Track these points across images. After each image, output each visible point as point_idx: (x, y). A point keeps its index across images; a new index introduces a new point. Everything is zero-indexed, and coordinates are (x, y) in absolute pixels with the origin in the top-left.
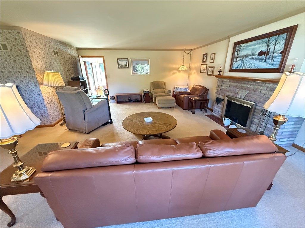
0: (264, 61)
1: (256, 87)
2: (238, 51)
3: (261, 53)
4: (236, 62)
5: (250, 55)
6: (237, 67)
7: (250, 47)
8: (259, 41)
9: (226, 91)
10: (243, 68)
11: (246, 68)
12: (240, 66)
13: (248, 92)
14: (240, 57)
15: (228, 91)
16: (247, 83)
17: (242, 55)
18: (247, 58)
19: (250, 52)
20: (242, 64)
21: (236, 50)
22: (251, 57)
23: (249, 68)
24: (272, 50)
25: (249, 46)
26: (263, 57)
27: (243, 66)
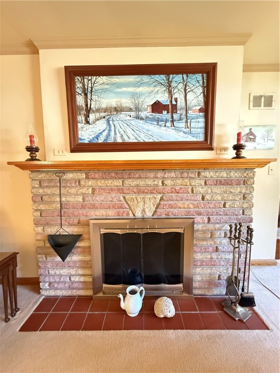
0: (169, 124)
1: (179, 181)
2: (86, 95)
3: (157, 107)
4: (88, 122)
5: (130, 110)
6: (97, 137)
7: (124, 89)
8: (145, 78)
9: (83, 207)
10: (115, 139)
11: (127, 140)
12: (105, 134)
13: (159, 196)
14: (98, 110)
15: (94, 207)
16: (152, 175)
17: (104, 106)
18: (123, 116)
19: (126, 102)
20: (110, 130)
21: (79, 91)
22: (132, 114)
23: (136, 141)
24: (181, 103)
25: (119, 85)
26: (165, 115)
27: (115, 134)
